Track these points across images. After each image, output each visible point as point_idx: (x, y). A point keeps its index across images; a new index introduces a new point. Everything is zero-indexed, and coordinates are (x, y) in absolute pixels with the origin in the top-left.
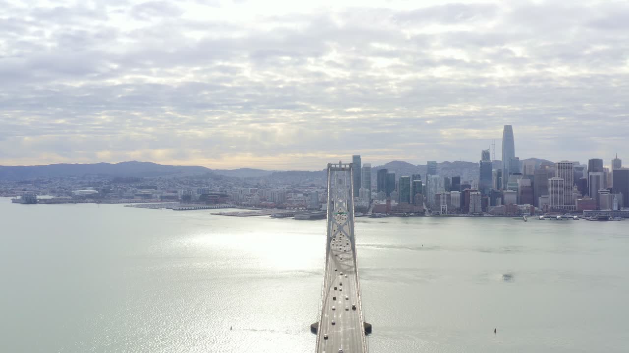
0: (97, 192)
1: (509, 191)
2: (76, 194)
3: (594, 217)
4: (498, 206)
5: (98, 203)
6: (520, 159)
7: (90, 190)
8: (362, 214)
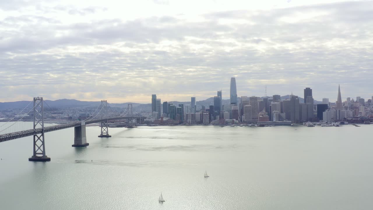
0: (29, 116)
1: (226, 112)
2: (17, 117)
3: (259, 125)
4: (216, 120)
5: (24, 121)
6: (281, 96)
7: (26, 115)
8: (146, 125)
